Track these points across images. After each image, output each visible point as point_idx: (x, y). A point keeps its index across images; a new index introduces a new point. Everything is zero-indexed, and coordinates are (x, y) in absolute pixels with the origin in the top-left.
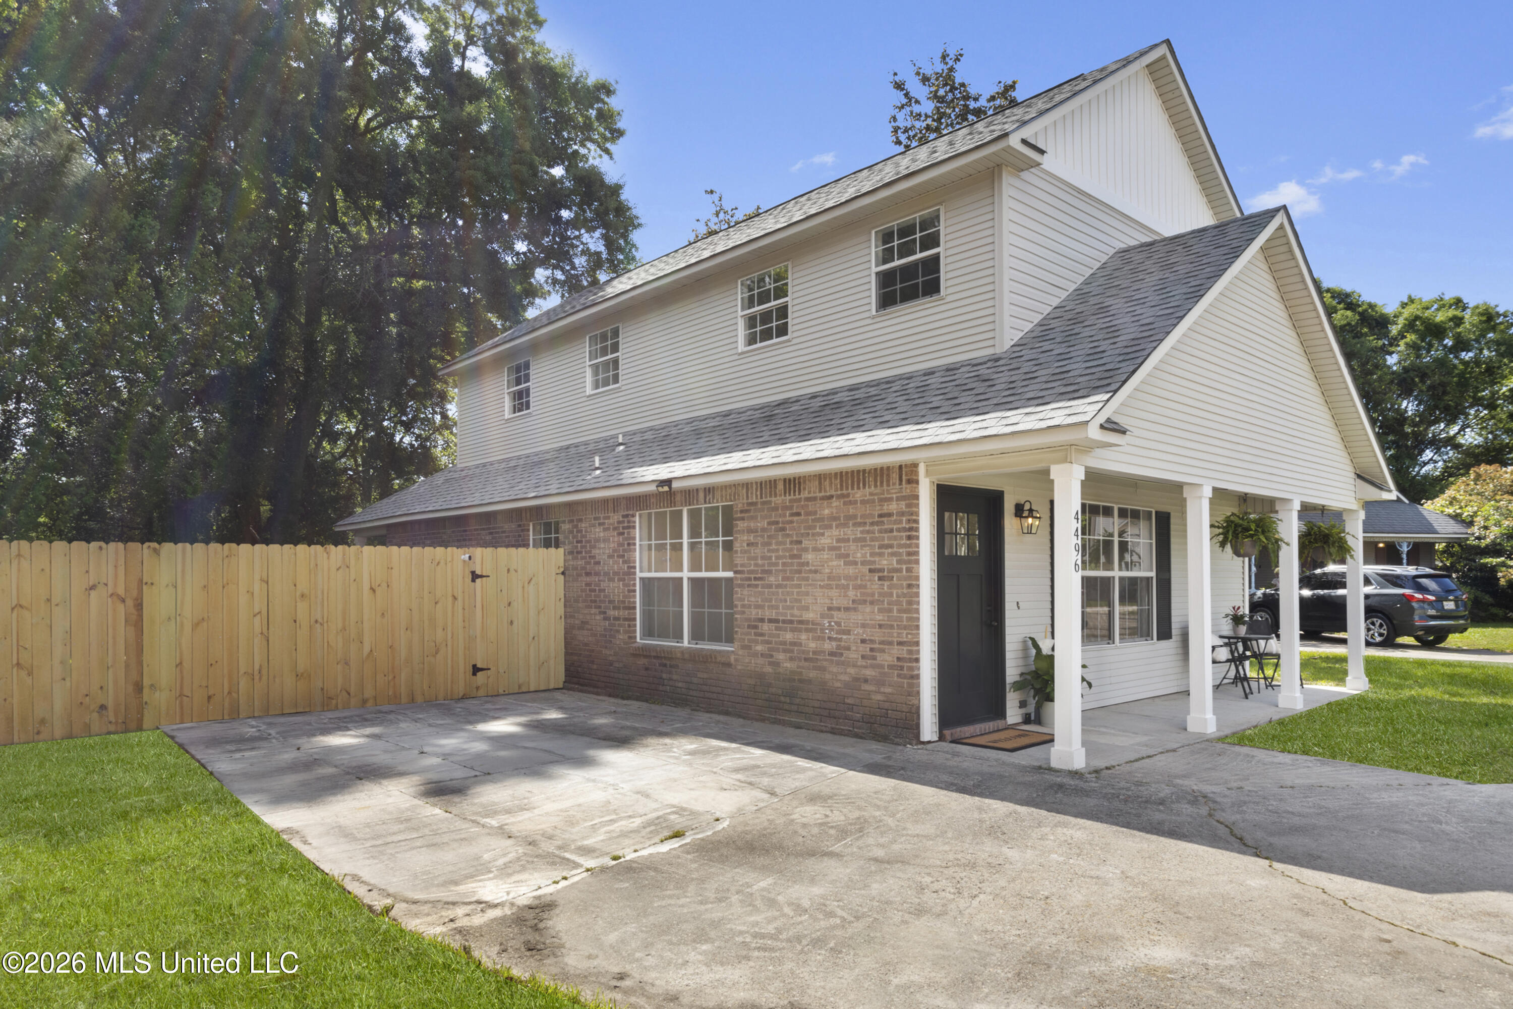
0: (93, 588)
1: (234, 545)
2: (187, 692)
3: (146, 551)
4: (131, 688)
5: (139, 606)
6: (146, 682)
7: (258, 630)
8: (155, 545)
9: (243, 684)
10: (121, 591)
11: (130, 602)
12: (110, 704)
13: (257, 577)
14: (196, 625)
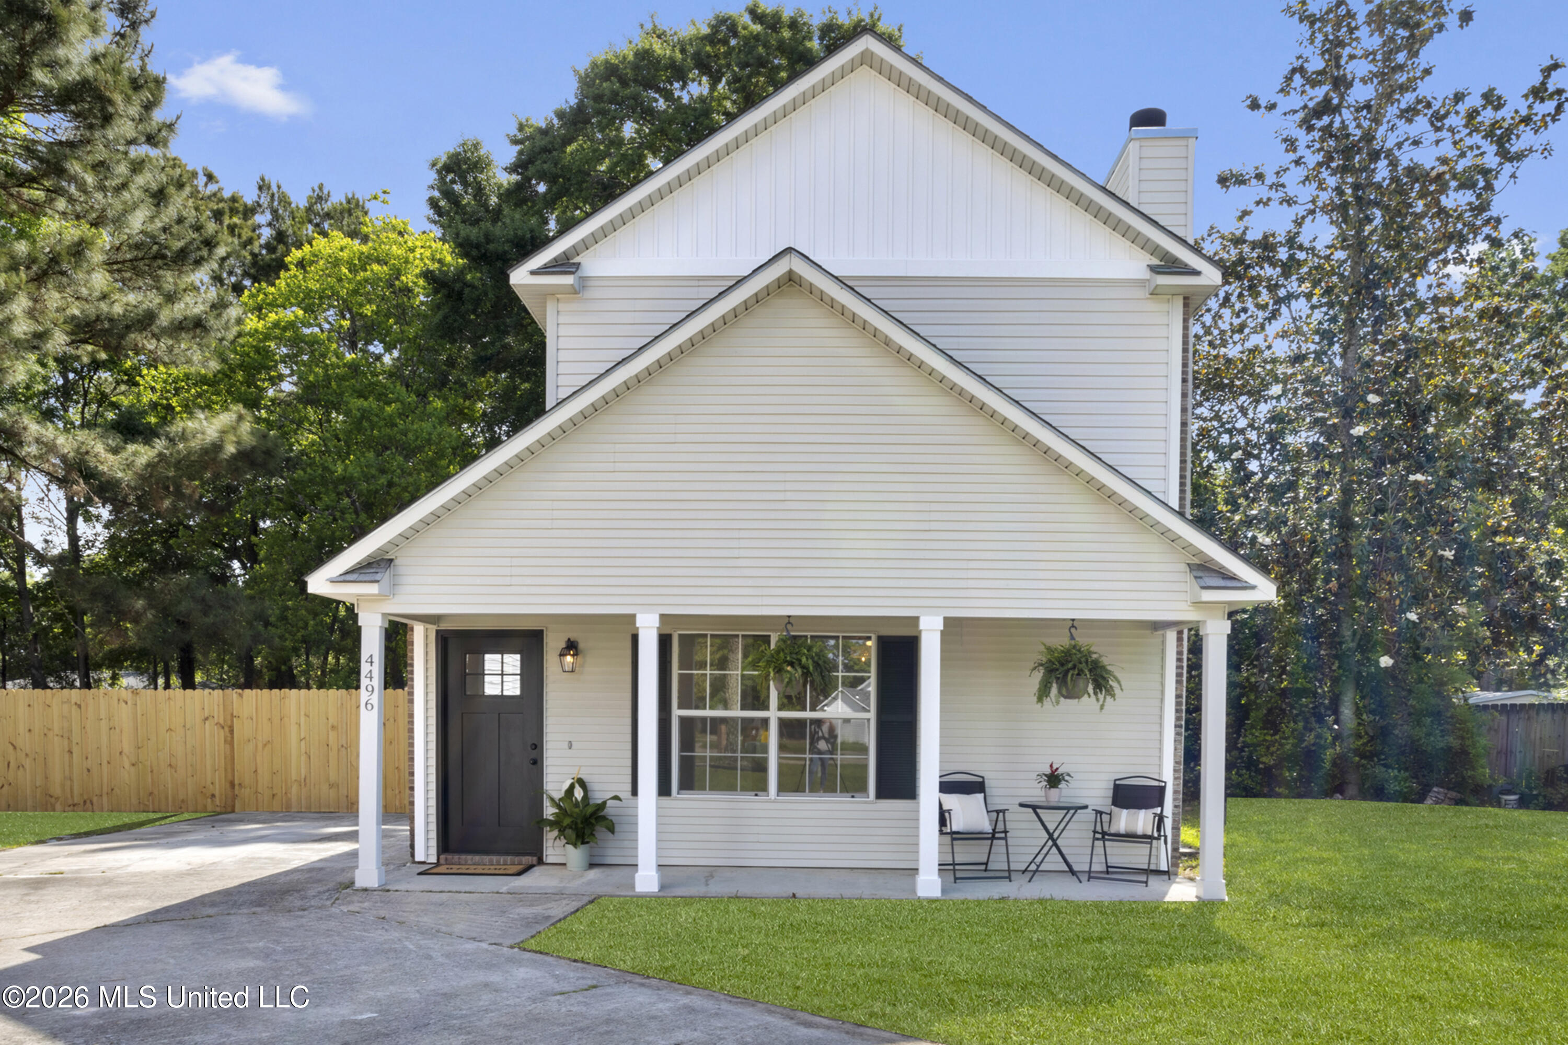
0: (207, 719)
1: (287, 690)
2: (260, 790)
3: (235, 696)
4: (228, 785)
5: (232, 731)
6: (236, 782)
7: (303, 751)
8: (240, 691)
9: (294, 789)
10: (222, 721)
11: (227, 729)
12: (217, 794)
13: (302, 713)
14: (265, 745)
